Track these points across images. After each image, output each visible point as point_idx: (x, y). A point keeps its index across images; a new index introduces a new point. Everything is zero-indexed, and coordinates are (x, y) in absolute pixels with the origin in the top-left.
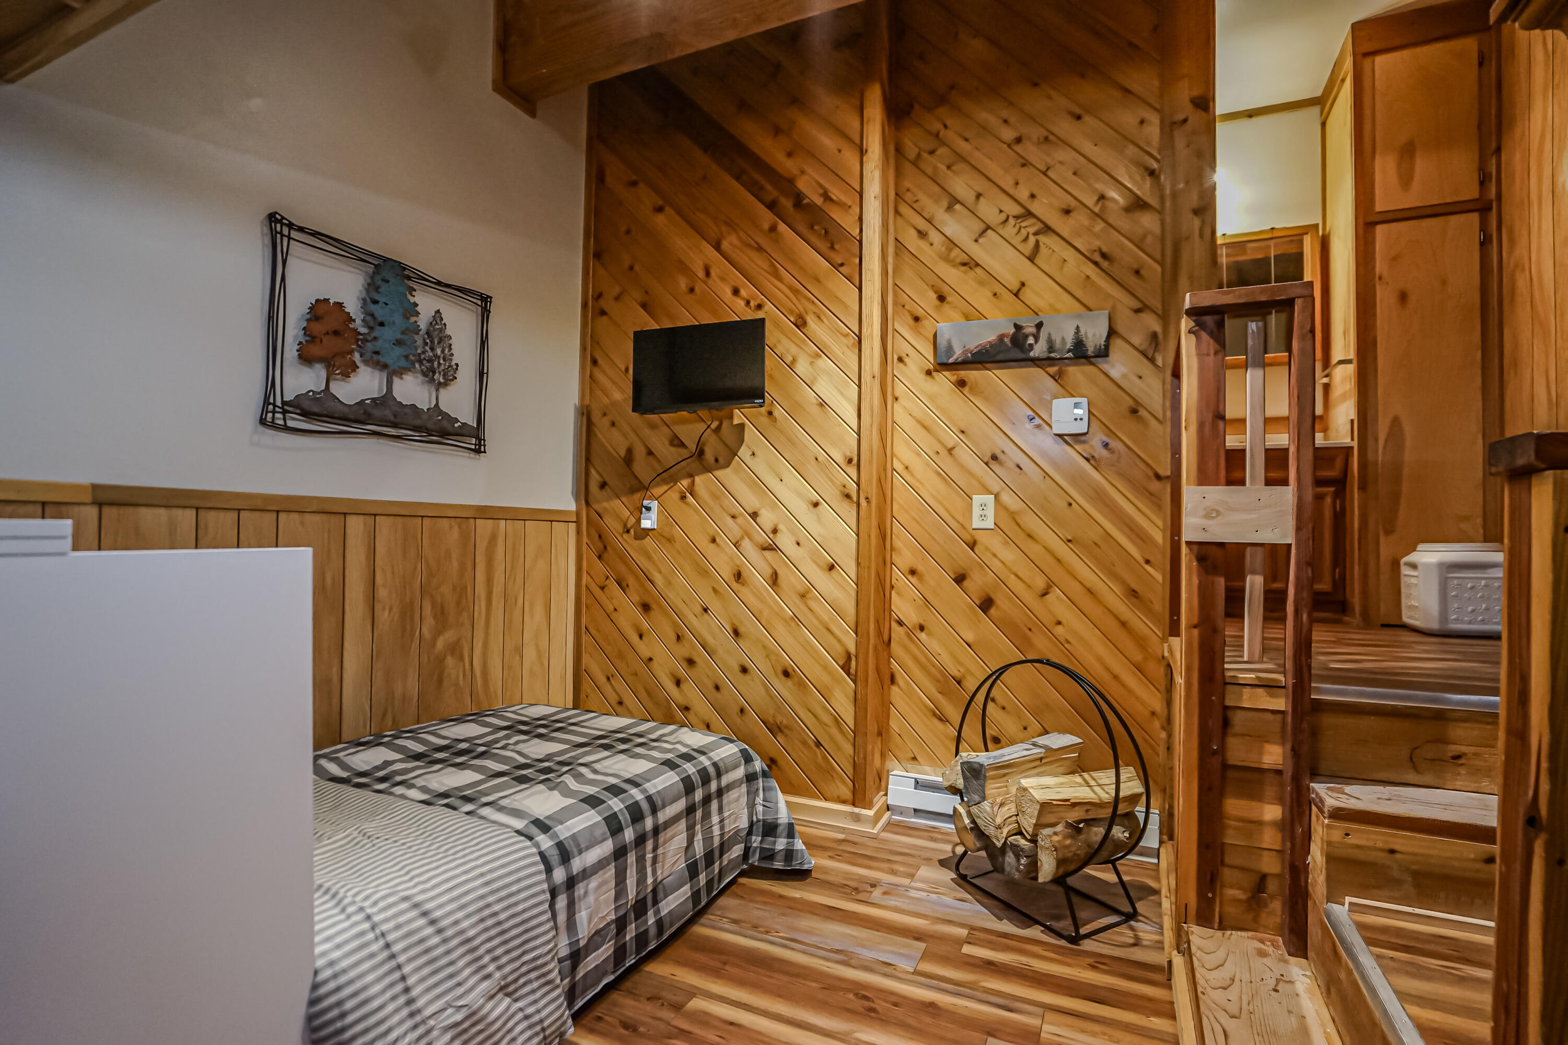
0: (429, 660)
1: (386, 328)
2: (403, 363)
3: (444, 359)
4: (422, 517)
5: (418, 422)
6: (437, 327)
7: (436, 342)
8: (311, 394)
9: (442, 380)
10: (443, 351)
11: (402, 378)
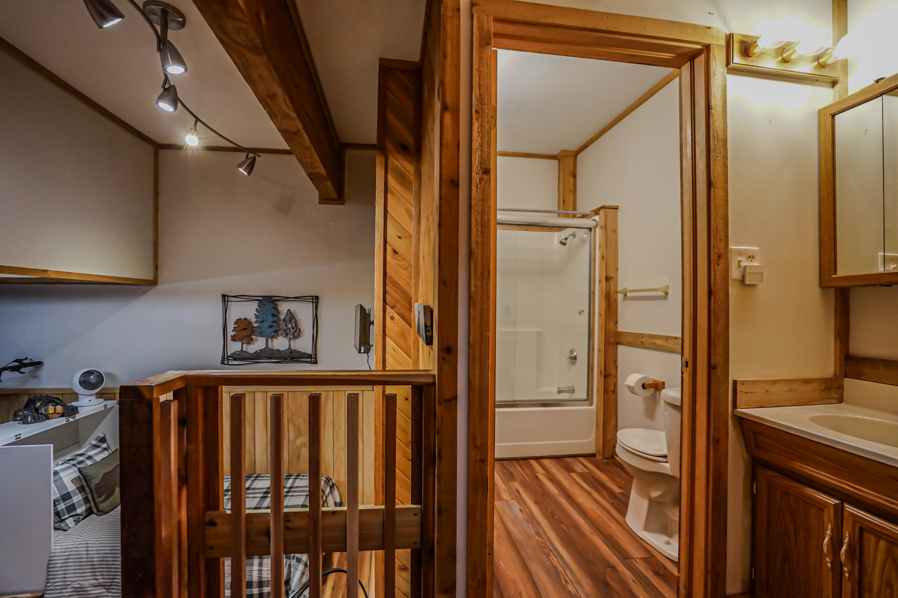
0: (293, 448)
1: (265, 323)
2: (273, 334)
3: (293, 328)
4: (288, 392)
5: (280, 356)
6: (288, 316)
7: (288, 323)
8: (236, 352)
9: (291, 337)
10: (292, 326)
11: (277, 339)
